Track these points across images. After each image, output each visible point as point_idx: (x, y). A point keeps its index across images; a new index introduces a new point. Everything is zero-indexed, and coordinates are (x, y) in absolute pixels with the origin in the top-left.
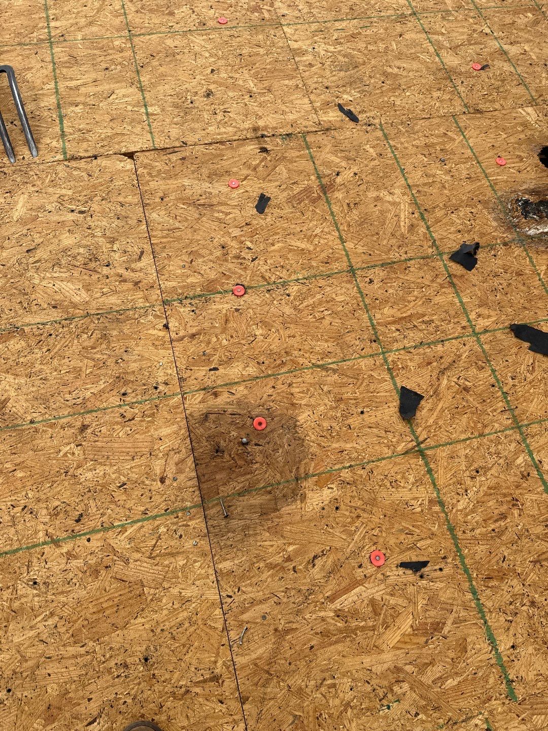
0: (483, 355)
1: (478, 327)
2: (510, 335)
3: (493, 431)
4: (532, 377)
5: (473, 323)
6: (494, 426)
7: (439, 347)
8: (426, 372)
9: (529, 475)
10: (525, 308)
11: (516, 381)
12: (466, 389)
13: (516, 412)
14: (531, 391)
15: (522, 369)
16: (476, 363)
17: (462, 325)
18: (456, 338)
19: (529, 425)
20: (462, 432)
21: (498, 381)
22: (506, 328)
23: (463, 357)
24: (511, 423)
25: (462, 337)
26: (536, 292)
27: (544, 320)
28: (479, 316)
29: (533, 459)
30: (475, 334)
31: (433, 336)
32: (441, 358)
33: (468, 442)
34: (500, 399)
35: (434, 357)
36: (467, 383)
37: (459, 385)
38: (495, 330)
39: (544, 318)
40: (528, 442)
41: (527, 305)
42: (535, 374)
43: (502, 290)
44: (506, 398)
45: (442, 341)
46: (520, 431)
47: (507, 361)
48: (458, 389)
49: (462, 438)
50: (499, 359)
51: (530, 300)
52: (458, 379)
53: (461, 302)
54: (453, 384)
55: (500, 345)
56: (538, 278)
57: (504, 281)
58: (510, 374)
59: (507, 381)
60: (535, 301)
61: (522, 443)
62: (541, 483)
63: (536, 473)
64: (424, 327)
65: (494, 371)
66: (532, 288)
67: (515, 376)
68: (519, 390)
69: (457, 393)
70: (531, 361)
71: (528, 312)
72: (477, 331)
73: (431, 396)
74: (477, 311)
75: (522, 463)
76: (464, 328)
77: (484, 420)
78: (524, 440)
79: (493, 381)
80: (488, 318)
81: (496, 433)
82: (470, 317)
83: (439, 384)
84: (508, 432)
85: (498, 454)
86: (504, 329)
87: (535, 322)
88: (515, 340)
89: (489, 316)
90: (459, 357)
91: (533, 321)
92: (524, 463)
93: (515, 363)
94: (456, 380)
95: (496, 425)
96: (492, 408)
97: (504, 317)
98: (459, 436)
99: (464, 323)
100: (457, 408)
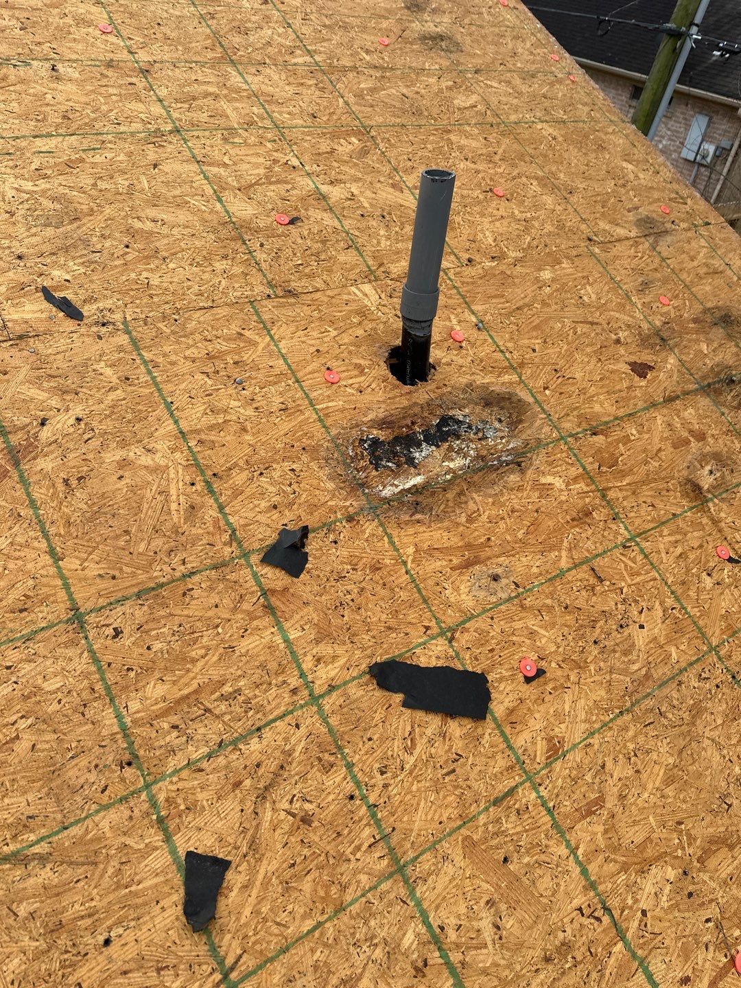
0: (330, 739)
1: (318, 682)
2: (371, 687)
3: (359, 893)
4: (412, 760)
5: (310, 678)
6: (358, 882)
7: (254, 745)
8: (231, 805)
9: (426, 965)
10: (389, 628)
11: (389, 775)
12: (306, 820)
13: (395, 840)
14: (414, 788)
15: (396, 750)
16: (320, 759)
17: (292, 687)
18: (281, 717)
19: (416, 858)
20: (305, 917)
21: (358, 784)
22: (364, 673)
23: (297, 754)
24: (388, 866)
25: (291, 712)
26: (404, 595)
27: (420, 644)
28: (319, 660)
29: (429, 926)
30: (315, 699)
31: (240, 723)
32: (258, 766)
33: (317, 934)
34: (364, 822)
35: (246, 767)
36: (307, 806)
37: (294, 815)
38: (345, 683)
39: (420, 640)
40: (418, 895)
41: (392, 623)
42: (417, 752)
43: (351, 604)
44: (374, 815)
45: (259, 729)
46: (403, 876)
47: (370, 739)
48: (293, 824)
49: (305, 930)
50: (357, 739)
51: (396, 611)
52: (291, 802)
53: (286, 641)
54: (283, 814)
55: (356, 711)
56: (404, 570)
57: (353, 586)
58: (377, 765)
59: (373, 781)
60: (403, 612)
61: (408, 902)
62: (446, 973)
63: (437, 954)
64: (223, 707)
65: (350, 766)
66: (397, 590)
67: (385, 767)
68: (395, 792)
69: (291, 833)
70: (409, 728)
71: (394, 635)
72: (317, 692)
73: (245, 856)
74: (314, 652)
75: (412, 943)
76: (294, 691)
77: (342, 875)
78: (412, 892)
79: (349, 787)
80: (332, 662)
81: (363, 895)
82: (304, 666)
83: (258, 825)
84: (384, 886)
85: (370, 939)
86: (360, 676)
87: (407, 652)
88: (379, 693)
89: (335, 658)
90: (290, 755)
91: (404, 650)
92: (416, 942)
93: (383, 739)
94: (286, 806)
95: (363, 878)
96: (353, 846)
97: (358, 653)
98: (300, 926)
99: (294, 682)
100: (293, 865)
